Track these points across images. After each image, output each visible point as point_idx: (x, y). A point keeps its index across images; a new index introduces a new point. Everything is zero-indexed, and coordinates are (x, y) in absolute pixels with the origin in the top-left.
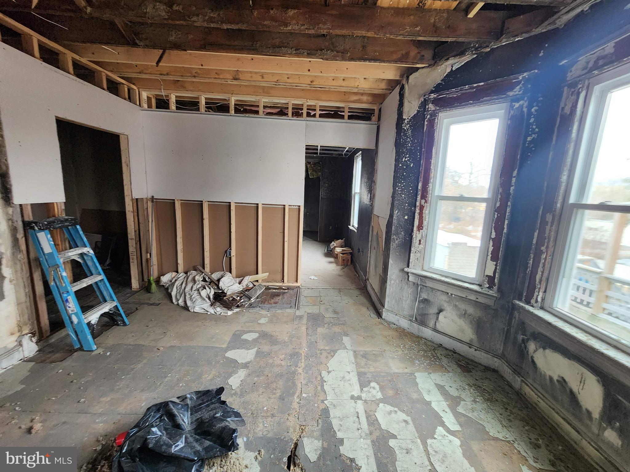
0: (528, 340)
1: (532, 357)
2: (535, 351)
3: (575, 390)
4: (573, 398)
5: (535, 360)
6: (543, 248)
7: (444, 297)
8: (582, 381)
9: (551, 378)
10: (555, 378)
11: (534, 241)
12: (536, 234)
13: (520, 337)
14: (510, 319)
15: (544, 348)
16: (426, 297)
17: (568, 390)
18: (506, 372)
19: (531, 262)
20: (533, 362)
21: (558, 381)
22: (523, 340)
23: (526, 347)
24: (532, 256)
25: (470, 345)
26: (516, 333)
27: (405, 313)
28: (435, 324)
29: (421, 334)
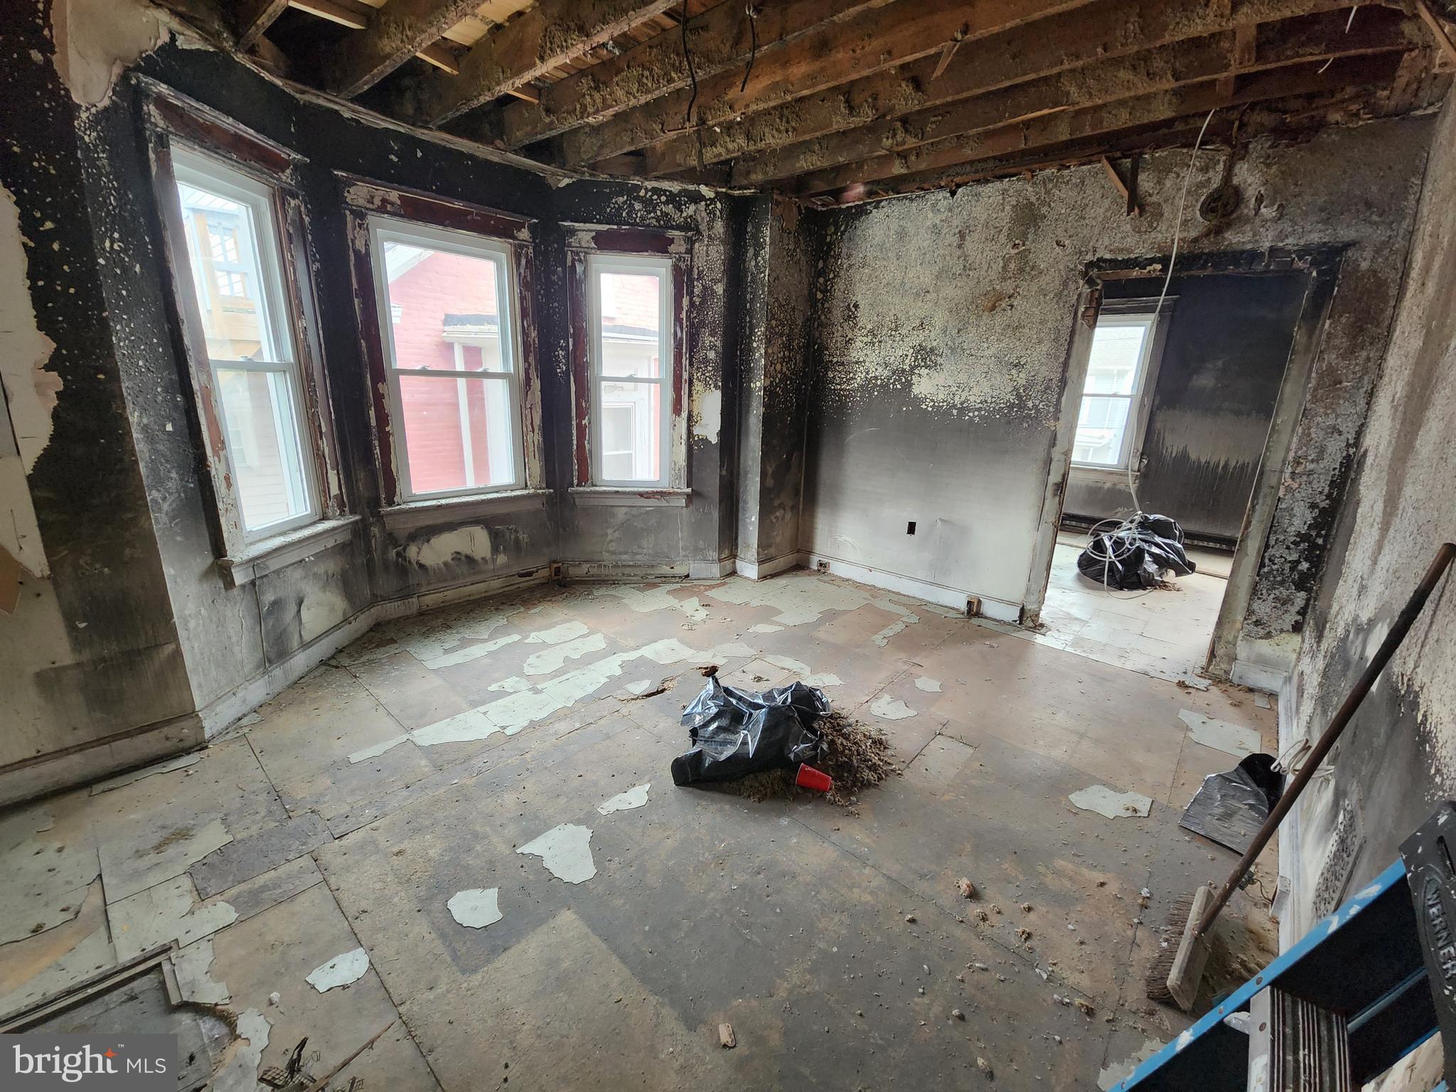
0: (404, 549)
1: (418, 563)
2: (418, 553)
3: (469, 552)
4: (470, 559)
5: (422, 562)
6: (387, 429)
7: (297, 574)
8: (472, 539)
9: (446, 564)
10: (449, 559)
11: (373, 422)
12: (372, 413)
13: (392, 553)
14: (368, 544)
15: (428, 541)
16: (273, 598)
17: (463, 558)
18: (393, 609)
19: (378, 451)
20: (421, 566)
21: (453, 559)
22: (398, 554)
23: (405, 559)
24: (376, 443)
25: (346, 620)
26: (385, 551)
27: (248, 668)
28: (301, 636)
29: (293, 677)
